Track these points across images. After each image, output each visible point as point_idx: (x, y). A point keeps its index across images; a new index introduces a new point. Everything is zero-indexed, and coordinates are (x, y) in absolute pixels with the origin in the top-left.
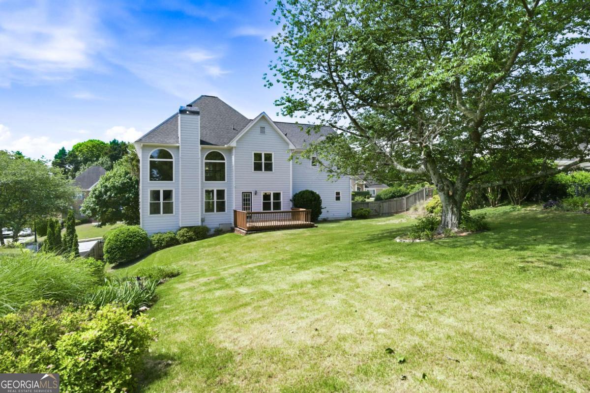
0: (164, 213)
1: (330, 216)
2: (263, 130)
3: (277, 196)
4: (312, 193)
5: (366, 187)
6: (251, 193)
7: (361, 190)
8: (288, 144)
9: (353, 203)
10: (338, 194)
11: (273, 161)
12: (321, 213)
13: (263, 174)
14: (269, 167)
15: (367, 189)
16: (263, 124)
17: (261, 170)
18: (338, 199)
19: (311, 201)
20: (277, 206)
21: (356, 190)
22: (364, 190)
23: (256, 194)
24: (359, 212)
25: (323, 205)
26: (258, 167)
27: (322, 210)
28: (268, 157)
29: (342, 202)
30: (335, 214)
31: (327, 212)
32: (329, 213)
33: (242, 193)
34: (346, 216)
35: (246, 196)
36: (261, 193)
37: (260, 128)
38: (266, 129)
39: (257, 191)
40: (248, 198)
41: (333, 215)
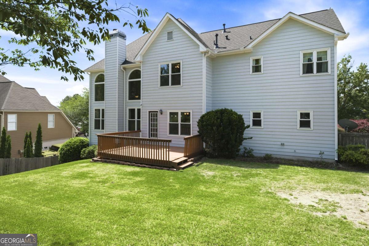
1: (286, 153)
2: (170, 36)
6: (158, 112)
11: (181, 72)
13: (170, 89)
14: (176, 81)
16: (170, 29)
17: (168, 85)
29: (314, 131)
30: (297, 151)
31: (281, 145)
32: (285, 147)
33: (150, 112)
34: (319, 156)
35: (153, 116)
36: (168, 112)
37: (167, 33)
38: (173, 34)
39: (162, 110)
40: (155, 118)
41: (293, 151)
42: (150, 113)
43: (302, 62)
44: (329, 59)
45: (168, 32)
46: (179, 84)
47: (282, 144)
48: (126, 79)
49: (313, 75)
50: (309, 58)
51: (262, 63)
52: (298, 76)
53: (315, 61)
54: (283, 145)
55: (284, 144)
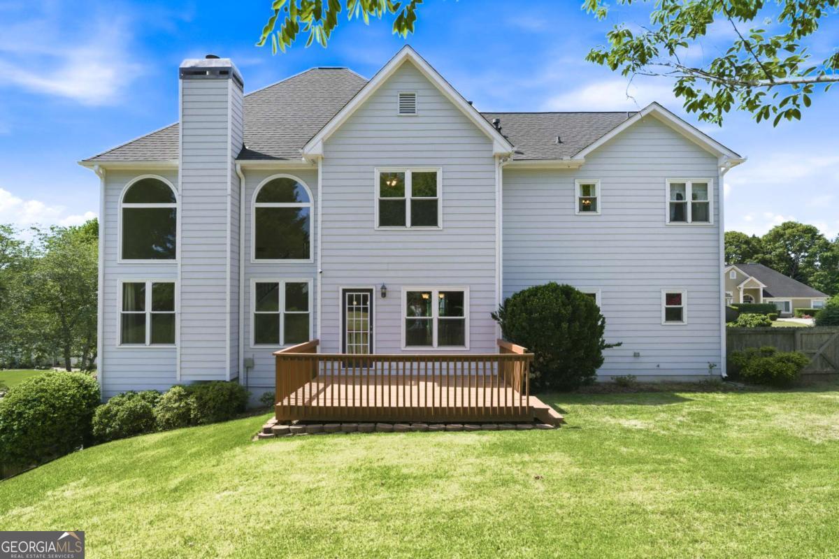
0: (153, 341)
1: (644, 369)
2: (407, 104)
3: (454, 302)
4: (568, 292)
5: (766, 294)
6: (371, 291)
7: (753, 302)
8: (489, 141)
9: (730, 332)
10: (673, 298)
11: (439, 196)
12: (599, 362)
13: (408, 235)
14: (426, 214)
15: (768, 300)
16: (408, 86)
17: (404, 224)
18: (674, 314)
19: (558, 318)
20: (452, 333)
21: (741, 301)
22: (762, 302)
23: (384, 295)
24: (754, 363)
25: (608, 337)
26: (390, 215)
27: (605, 353)
28: (426, 183)
29: (689, 328)
30: (662, 366)
31: (635, 356)
32: (641, 359)
33: (345, 291)
34: (706, 373)
35: (357, 300)
36: (402, 290)
37: (399, 96)
38: (417, 99)
39: (387, 286)
40: (362, 306)
41: (654, 366)
42: (347, 294)
43: (668, 200)
44: (711, 198)
45: (401, 93)
46: (434, 222)
47: (635, 353)
48: (248, 201)
49: (687, 224)
50: (678, 192)
51: (598, 193)
52: (661, 225)
53: (688, 199)
54: (636, 355)
55: (639, 353)
